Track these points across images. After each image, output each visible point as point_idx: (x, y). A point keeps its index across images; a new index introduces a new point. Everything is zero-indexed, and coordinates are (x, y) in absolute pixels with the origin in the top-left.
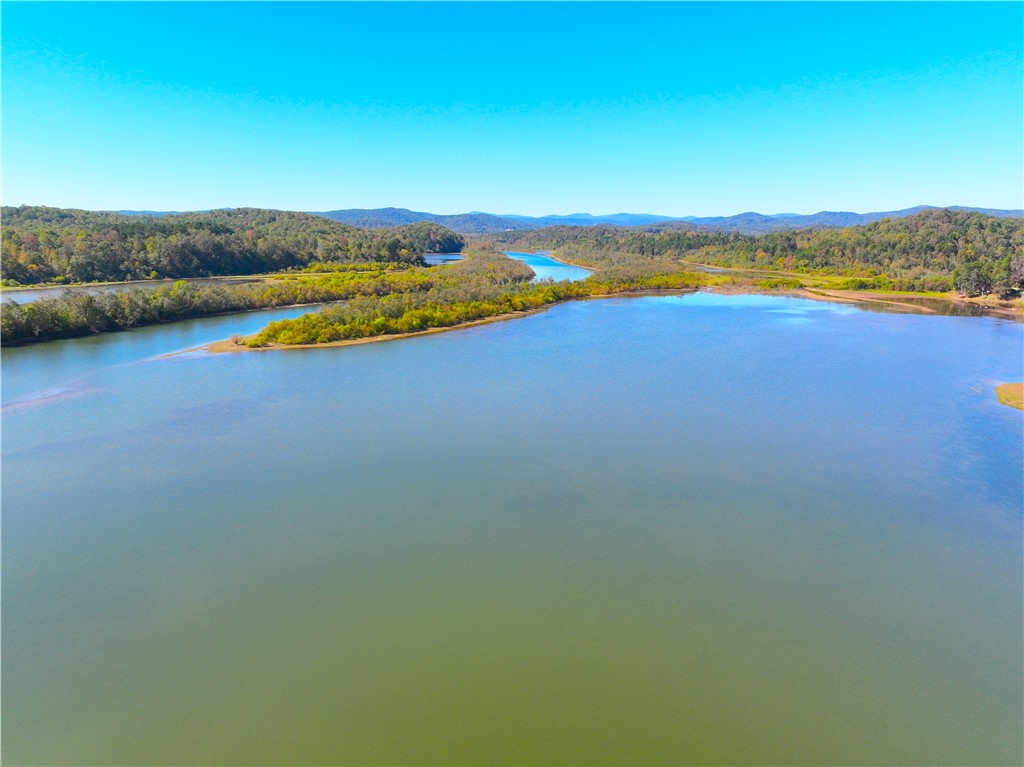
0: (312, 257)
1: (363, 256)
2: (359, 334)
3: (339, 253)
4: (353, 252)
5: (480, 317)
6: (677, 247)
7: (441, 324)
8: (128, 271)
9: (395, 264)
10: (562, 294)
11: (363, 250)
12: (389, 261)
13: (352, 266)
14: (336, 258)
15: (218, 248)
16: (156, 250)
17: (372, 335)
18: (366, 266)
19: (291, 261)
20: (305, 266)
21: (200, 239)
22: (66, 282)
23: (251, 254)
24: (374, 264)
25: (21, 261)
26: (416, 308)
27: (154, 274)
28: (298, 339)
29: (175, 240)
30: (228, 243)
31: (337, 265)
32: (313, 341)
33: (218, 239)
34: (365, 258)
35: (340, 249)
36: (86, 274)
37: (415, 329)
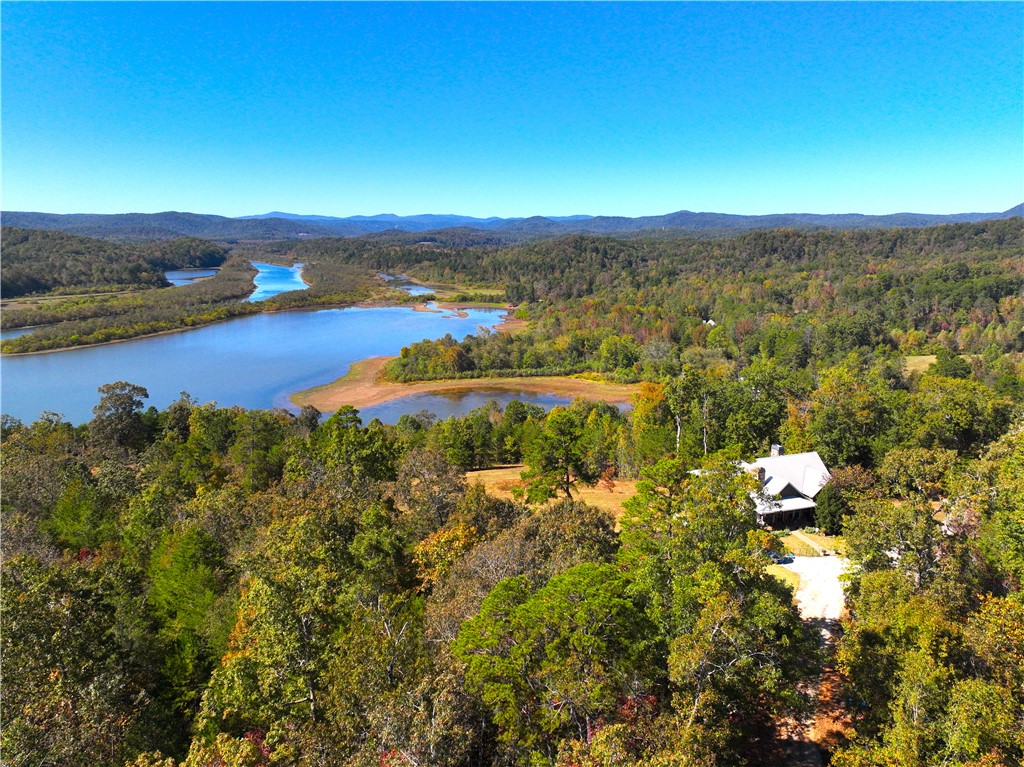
0: (57, 283)
1: (106, 279)
2: (59, 346)
3: (83, 278)
4: (96, 275)
5: (155, 331)
6: (406, 261)
7: (121, 337)
9: (136, 285)
10: (237, 312)
11: (106, 274)
12: (130, 283)
13: (93, 288)
14: (80, 282)
17: (68, 346)
18: (107, 288)
19: (36, 286)
20: (49, 290)
24: (115, 286)
26: (105, 328)
28: (16, 350)
31: (80, 289)
32: (26, 351)
34: (107, 281)
35: (84, 274)
37: (100, 341)
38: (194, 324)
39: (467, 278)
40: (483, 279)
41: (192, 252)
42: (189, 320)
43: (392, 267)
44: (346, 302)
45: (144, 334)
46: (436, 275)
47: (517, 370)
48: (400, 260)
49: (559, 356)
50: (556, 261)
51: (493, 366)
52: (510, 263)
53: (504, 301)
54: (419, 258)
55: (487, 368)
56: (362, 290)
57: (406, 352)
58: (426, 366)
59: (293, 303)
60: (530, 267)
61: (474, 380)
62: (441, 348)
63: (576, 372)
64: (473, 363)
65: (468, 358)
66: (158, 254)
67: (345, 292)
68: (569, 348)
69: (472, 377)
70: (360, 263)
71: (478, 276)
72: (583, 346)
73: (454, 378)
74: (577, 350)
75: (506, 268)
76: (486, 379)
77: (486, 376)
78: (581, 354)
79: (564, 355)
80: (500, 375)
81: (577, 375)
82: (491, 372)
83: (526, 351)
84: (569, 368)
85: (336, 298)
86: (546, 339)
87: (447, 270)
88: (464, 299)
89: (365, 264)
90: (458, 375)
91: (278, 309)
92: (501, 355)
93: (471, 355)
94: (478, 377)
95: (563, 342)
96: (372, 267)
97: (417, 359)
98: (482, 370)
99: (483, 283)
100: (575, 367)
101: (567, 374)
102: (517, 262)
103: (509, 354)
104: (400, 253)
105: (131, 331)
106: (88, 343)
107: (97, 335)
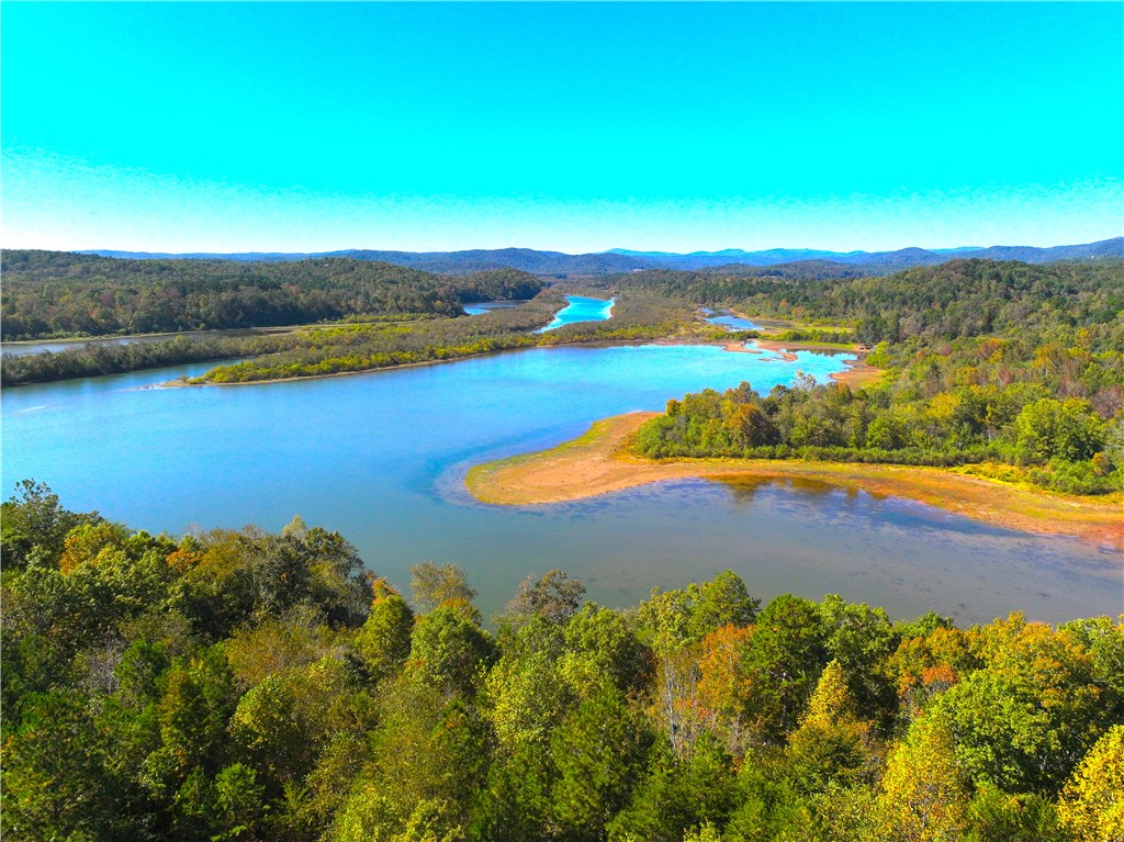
0: (350, 310)
1: (398, 307)
2: (276, 376)
3: (377, 305)
4: (391, 302)
5: (396, 363)
7: (351, 369)
8: (181, 323)
9: (428, 315)
10: (504, 345)
11: (400, 302)
12: (422, 312)
13: (384, 317)
14: (373, 310)
15: (262, 303)
16: (207, 304)
18: (397, 317)
19: (331, 313)
20: (342, 318)
21: (247, 294)
22: (128, 333)
24: (407, 315)
25: (93, 316)
26: (337, 357)
27: (202, 325)
28: (226, 379)
29: (224, 296)
30: (271, 297)
31: (372, 316)
32: (238, 380)
33: (264, 295)
34: (400, 309)
35: (379, 301)
36: (145, 327)
37: (325, 372)
38: (445, 357)
39: (807, 313)
40: (829, 314)
41: (506, 282)
42: (440, 352)
43: (719, 300)
44: (642, 337)
45: (381, 366)
46: (768, 308)
47: (854, 450)
48: (729, 292)
49: (936, 430)
50: (935, 291)
51: (810, 439)
52: (869, 294)
53: (854, 341)
54: (752, 289)
55: (801, 442)
56: (668, 324)
57: (674, 408)
58: (699, 433)
59: (577, 337)
60: (897, 299)
61: (774, 462)
62: (727, 405)
63: (967, 461)
64: (777, 433)
65: (769, 425)
66: (471, 285)
67: (644, 326)
68: (955, 417)
69: (772, 457)
70: (683, 296)
71: (822, 310)
72: (984, 413)
73: (740, 456)
74: (972, 421)
75: (862, 300)
76: (797, 461)
77: (798, 456)
78: (978, 428)
79: (944, 428)
80: (822, 457)
81: (969, 467)
82: (805, 450)
83: (874, 417)
84: (953, 452)
85: (631, 332)
86: (912, 399)
87: (783, 303)
88: (797, 338)
89: (688, 297)
90: (747, 451)
91: (557, 343)
92: (828, 423)
93: (776, 418)
94: (783, 458)
95: (945, 405)
96: (696, 301)
97: (689, 420)
98: (789, 444)
99: (829, 319)
100: (966, 452)
101: (949, 464)
102: (879, 292)
103: (842, 421)
104: (730, 285)
105: (366, 362)
106: (309, 374)
107: (324, 365)
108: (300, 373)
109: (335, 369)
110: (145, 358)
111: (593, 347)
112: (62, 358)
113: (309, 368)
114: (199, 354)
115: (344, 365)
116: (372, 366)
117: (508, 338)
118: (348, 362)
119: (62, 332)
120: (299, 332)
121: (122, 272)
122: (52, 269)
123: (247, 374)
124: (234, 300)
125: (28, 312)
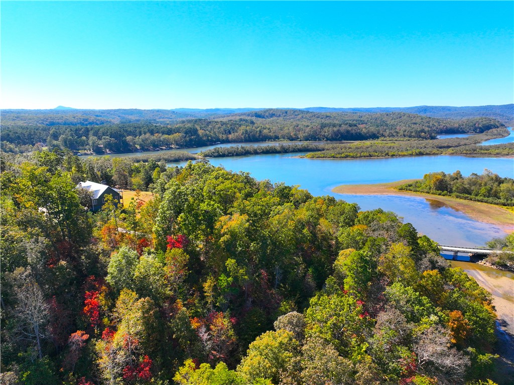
0: (383, 135)
3: (395, 134)
8: (318, 138)
9: (416, 138)
11: (405, 133)
12: (414, 137)
13: (396, 139)
14: (392, 136)
15: (348, 132)
16: (328, 131)
19: (374, 136)
20: (378, 138)
21: (344, 128)
22: (301, 141)
23: (359, 134)
24: (407, 138)
25: (292, 135)
27: (325, 139)
29: (335, 129)
30: (352, 130)
31: (390, 138)
33: (350, 129)
34: (404, 136)
36: (307, 139)
37: (343, 157)
38: (393, 156)
41: (477, 124)
45: (365, 157)
51: (457, 190)
59: (464, 152)
64: (448, 187)
65: (447, 184)
69: (439, 194)
77: (450, 196)
82: (454, 194)
85: (496, 151)
91: (453, 154)
92: (468, 186)
94: (444, 195)
98: (449, 192)
105: (359, 155)
106: (337, 158)
107: (343, 155)
108: (334, 157)
109: (347, 157)
110: (294, 149)
111: (473, 157)
112: (272, 147)
113: (338, 156)
114: (311, 148)
115: (350, 155)
116: (361, 157)
117: (435, 151)
118: (351, 154)
119: (282, 139)
120: (357, 143)
121: (313, 118)
122: (293, 116)
123: (317, 156)
124: (339, 130)
125: (274, 133)
